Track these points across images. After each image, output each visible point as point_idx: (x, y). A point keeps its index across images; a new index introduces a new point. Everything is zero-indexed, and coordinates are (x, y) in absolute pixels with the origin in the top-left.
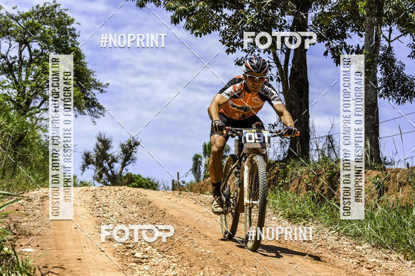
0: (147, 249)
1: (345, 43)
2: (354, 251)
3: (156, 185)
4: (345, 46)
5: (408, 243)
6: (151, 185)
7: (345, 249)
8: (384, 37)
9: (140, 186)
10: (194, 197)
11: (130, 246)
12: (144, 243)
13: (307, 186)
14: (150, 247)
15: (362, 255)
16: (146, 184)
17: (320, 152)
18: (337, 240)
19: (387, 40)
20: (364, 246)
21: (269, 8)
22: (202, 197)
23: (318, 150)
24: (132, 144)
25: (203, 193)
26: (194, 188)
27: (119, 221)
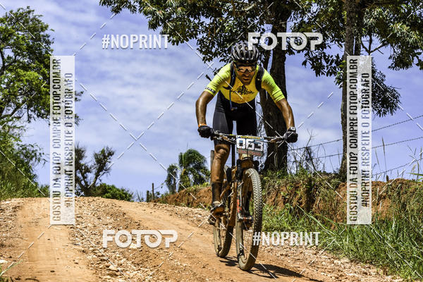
0: (122, 261)
1: (324, 53)
2: (333, 265)
3: (130, 196)
4: (325, 56)
5: (387, 258)
6: (124, 196)
7: (323, 263)
8: (364, 47)
9: (114, 197)
10: (169, 209)
11: (105, 258)
12: (118, 255)
13: (285, 199)
14: (125, 259)
15: (341, 269)
16: (120, 195)
17: (298, 164)
18: (316, 254)
19: (367, 50)
20: (342, 261)
21: (248, 16)
22: (178, 209)
23: (296, 161)
24: (106, 154)
25: (178, 205)
26: (169, 200)
27: (93, 232)
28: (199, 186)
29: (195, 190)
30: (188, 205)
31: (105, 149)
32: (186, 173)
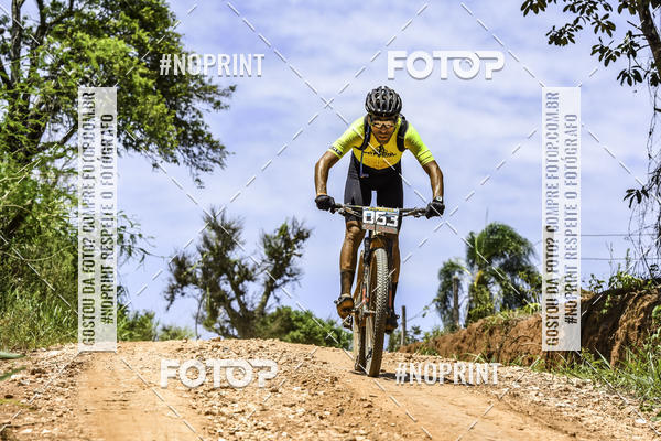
9: (310, 339)
16: (326, 335)
24: (292, 237)
25: (465, 358)
26: (444, 346)
27: (261, 424)
28: (516, 314)
29: (506, 323)
30: (488, 357)
31: (289, 225)
32: (482, 282)
